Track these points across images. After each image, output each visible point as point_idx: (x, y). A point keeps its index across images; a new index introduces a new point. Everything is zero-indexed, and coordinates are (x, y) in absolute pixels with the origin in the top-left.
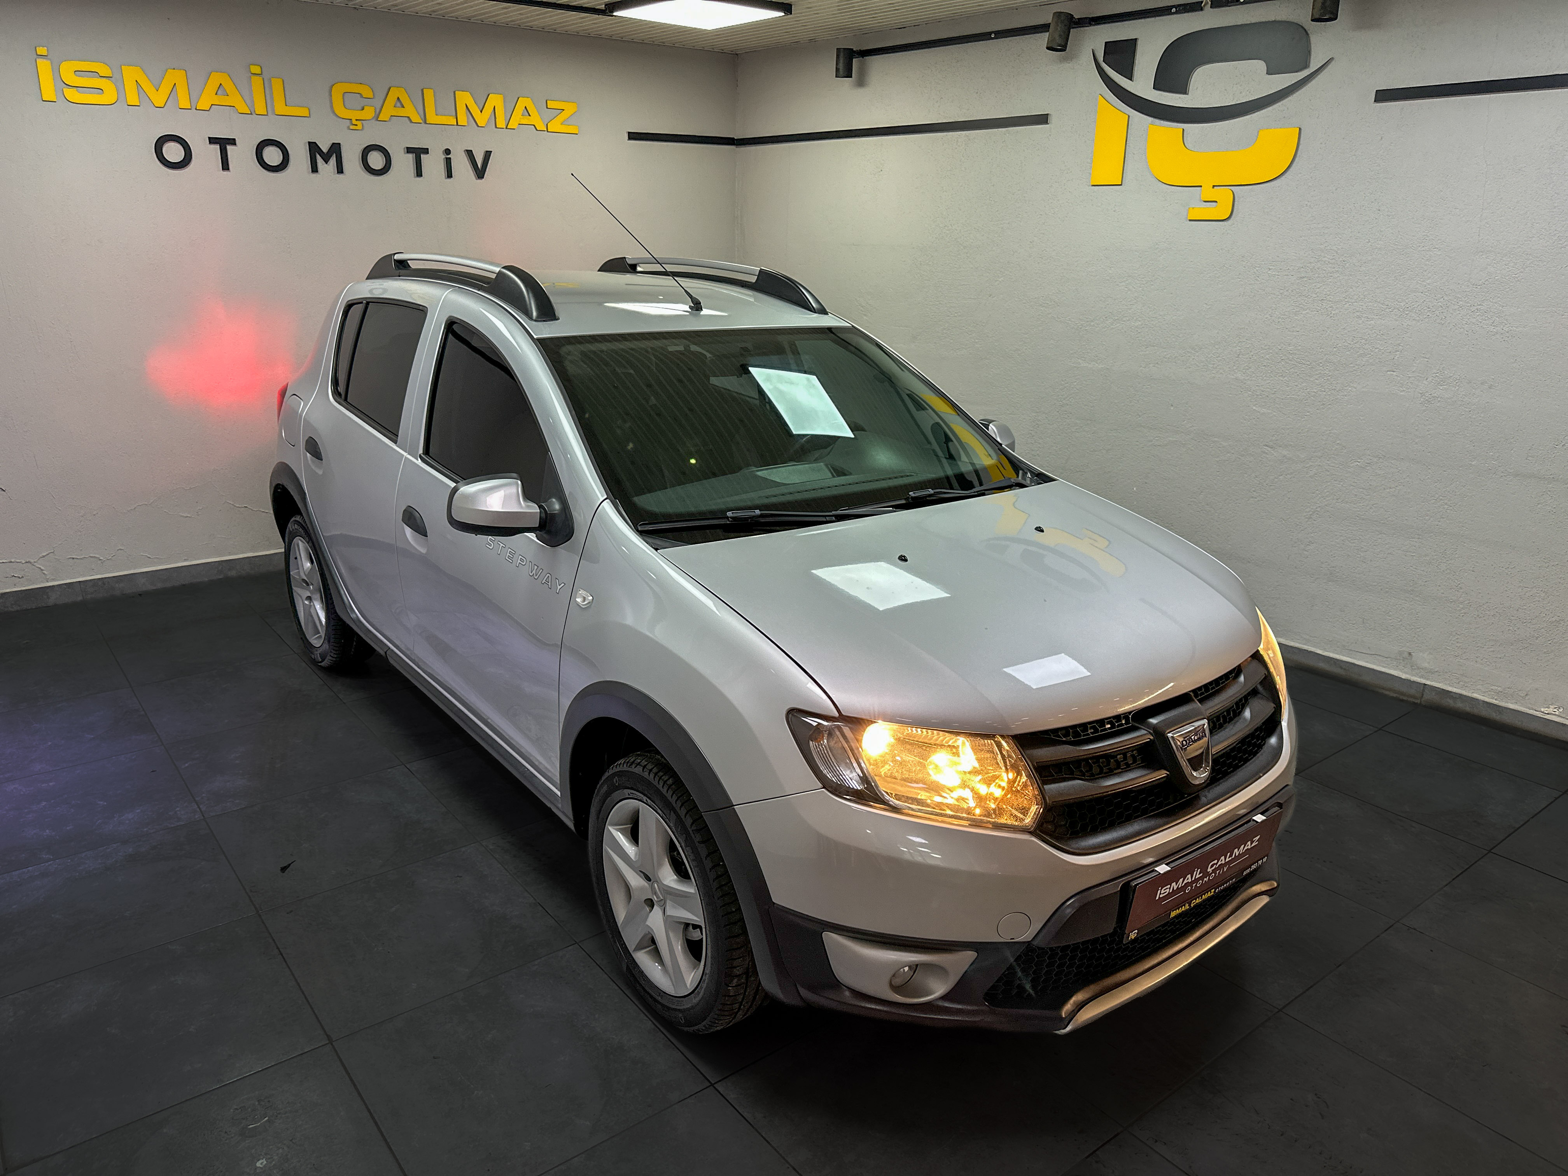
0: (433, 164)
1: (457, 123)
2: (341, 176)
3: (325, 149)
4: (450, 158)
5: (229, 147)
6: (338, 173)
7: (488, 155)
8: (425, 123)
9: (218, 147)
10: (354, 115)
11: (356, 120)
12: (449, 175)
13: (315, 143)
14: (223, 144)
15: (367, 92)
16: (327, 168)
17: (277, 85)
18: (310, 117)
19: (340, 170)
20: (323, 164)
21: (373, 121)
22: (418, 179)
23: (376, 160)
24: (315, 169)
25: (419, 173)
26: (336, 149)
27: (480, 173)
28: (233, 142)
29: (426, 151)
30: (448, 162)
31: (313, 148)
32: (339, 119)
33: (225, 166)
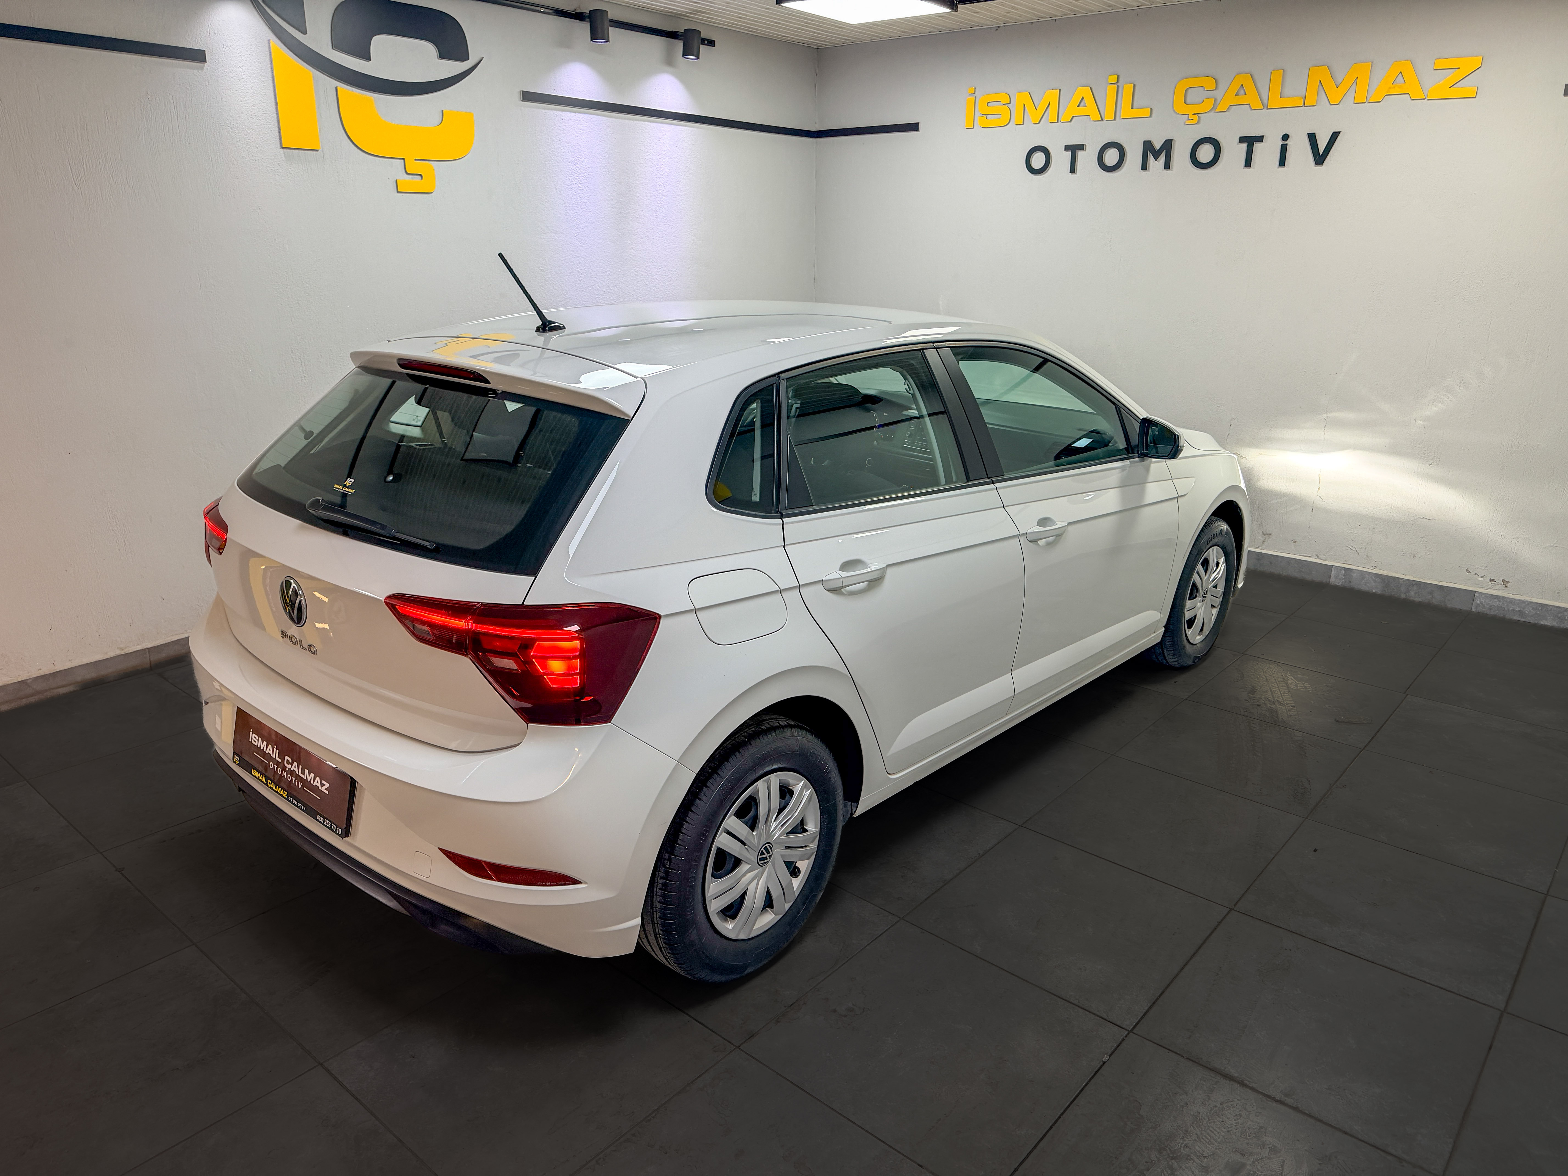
0: (1266, 153)
1: (1304, 104)
2: (1168, 172)
3: (1158, 146)
4: (1287, 144)
5: (1080, 154)
6: (1165, 169)
7: (1335, 136)
8: (1267, 109)
9: (1069, 153)
10: (1191, 109)
11: (1193, 114)
12: (1282, 163)
13: (1150, 141)
14: (1074, 149)
15: (1210, 84)
16: (1155, 165)
17: (1127, 89)
18: (1151, 116)
19: (1167, 166)
20: (1154, 162)
21: (1212, 113)
22: (1247, 170)
23: (1206, 153)
24: (1144, 167)
25: (1248, 163)
26: (1168, 146)
27: (1320, 159)
28: (1082, 147)
29: (1260, 139)
30: (1284, 149)
31: (1148, 146)
32: (1178, 116)
33: (1073, 170)
